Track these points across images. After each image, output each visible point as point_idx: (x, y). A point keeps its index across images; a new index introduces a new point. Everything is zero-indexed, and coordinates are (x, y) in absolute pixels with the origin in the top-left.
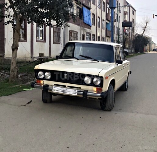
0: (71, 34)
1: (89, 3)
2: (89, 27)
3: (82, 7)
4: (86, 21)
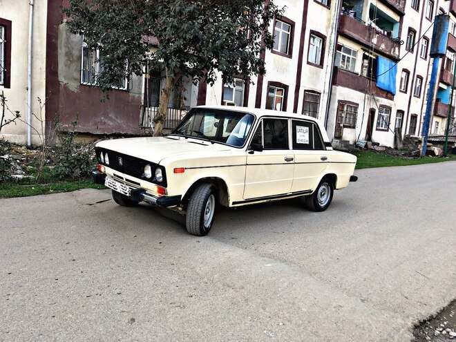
0: (343, 108)
1: (397, 49)
2: (389, 95)
3: (377, 57)
4: (383, 84)
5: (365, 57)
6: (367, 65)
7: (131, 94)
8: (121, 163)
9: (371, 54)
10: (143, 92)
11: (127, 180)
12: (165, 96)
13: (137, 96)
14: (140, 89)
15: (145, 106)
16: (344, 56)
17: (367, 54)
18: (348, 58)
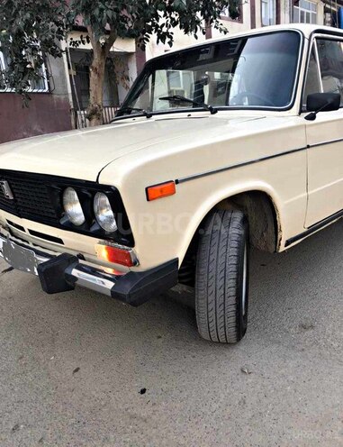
3: (340, 9)
5: (326, 11)
6: (329, 19)
7: (55, 96)
8: (8, 193)
9: (334, 6)
10: (70, 91)
11: (32, 232)
12: (96, 77)
13: (63, 97)
14: (66, 87)
15: (76, 110)
16: (302, 13)
17: (328, 6)
18: (308, 14)
